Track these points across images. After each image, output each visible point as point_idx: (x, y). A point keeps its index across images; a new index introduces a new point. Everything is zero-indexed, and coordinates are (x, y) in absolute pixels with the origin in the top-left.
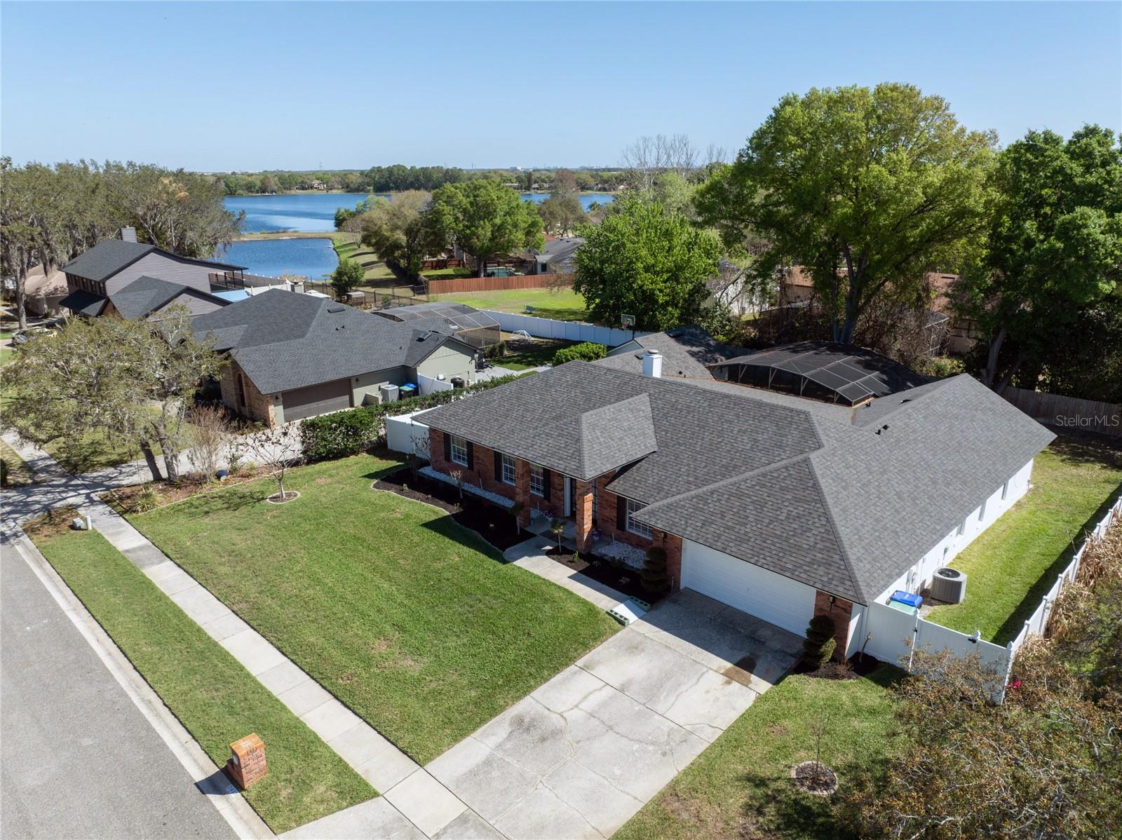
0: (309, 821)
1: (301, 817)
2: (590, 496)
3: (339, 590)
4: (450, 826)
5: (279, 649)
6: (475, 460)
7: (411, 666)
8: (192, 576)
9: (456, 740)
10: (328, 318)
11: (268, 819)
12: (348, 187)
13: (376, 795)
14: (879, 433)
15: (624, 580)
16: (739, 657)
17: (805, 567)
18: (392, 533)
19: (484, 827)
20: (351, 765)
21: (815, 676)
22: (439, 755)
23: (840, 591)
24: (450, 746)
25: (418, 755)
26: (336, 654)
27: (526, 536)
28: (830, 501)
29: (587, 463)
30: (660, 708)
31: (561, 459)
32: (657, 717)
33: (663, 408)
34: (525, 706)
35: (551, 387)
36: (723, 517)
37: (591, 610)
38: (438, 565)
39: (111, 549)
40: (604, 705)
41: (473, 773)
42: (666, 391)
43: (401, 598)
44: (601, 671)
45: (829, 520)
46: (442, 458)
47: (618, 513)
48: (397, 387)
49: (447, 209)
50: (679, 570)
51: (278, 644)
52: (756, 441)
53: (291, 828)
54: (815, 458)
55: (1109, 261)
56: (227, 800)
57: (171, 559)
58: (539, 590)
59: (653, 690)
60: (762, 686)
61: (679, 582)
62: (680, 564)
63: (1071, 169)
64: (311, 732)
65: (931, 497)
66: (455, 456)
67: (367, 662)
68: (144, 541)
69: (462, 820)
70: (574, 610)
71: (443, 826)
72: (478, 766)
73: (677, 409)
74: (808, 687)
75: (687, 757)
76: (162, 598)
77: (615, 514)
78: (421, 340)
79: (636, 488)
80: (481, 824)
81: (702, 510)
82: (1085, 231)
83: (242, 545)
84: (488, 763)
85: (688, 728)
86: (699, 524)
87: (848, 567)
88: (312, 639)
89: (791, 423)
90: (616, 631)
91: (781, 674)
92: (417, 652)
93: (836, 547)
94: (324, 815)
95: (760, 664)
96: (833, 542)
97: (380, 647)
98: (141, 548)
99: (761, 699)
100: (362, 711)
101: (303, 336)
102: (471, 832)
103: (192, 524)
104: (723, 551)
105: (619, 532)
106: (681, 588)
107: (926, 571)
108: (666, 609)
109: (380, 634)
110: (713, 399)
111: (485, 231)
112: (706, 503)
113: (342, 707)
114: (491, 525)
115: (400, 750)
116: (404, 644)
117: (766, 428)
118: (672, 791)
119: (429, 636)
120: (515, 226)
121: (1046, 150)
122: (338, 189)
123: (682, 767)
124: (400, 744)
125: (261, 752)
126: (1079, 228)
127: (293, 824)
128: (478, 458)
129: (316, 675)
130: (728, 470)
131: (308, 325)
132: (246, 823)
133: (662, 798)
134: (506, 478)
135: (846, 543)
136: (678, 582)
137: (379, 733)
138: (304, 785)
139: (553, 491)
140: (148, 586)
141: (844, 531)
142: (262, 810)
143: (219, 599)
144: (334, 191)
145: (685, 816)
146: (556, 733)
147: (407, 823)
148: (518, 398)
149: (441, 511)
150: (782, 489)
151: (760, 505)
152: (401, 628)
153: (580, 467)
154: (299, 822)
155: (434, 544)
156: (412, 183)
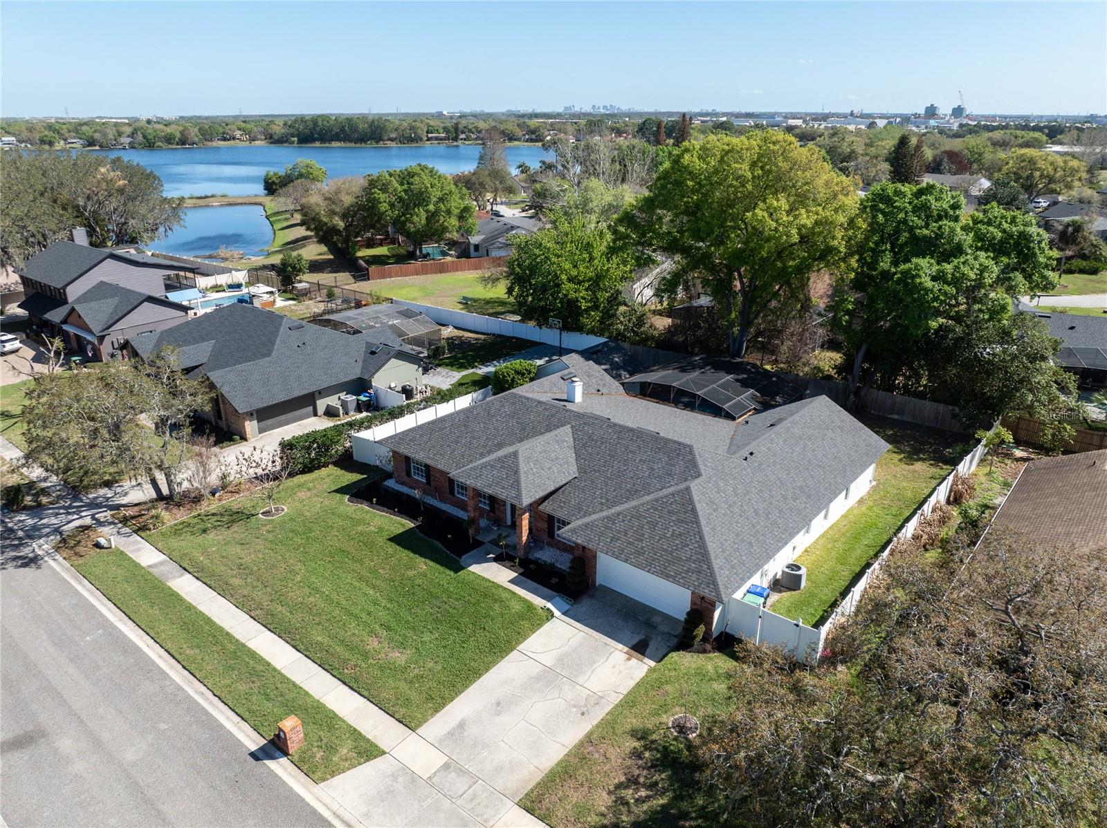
0: (339, 774)
1: (333, 772)
2: (526, 516)
3: (335, 597)
4: (438, 771)
5: (294, 647)
6: (432, 478)
7: (399, 657)
8: (211, 588)
9: (437, 711)
10: (290, 336)
11: (310, 774)
12: (271, 138)
13: (384, 753)
14: (746, 459)
15: (554, 580)
17: (683, 575)
18: (370, 545)
19: (462, 771)
20: (364, 733)
21: (690, 652)
22: (425, 722)
23: (707, 593)
24: (432, 715)
25: (410, 723)
26: (339, 649)
27: (478, 544)
28: (703, 522)
29: (524, 492)
30: (581, 680)
31: (503, 488)
32: (578, 687)
33: (582, 439)
35: (492, 416)
36: (626, 534)
37: (530, 607)
38: (411, 573)
39: (137, 565)
41: (451, 734)
42: (585, 423)
43: (384, 603)
45: (702, 538)
46: (404, 474)
47: (548, 525)
48: (354, 397)
49: (382, 197)
50: (595, 572)
51: (293, 642)
52: (653, 469)
53: (327, 779)
54: (695, 486)
56: (278, 763)
57: (189, 573)
58: (489, 591)
60: (653, 664)
62: (595, 568)
63: (913, 221)
64: (330, 710)
65: (781, 511)
66: (415, 472)
67: (365, 655)
68: (162, 557)
69: (446, 766)
71: (433, 772)
72: (453, 728)
73: (593, 440)
74: (685, 661)
75: (599, 714)
76: (190, 607)
77: (546, 527)
78: (373, 353)
79: (562, 508)
80: (459, 769)
81: (611, 529)
82: (918, 280)
83: (247, 560)
85: (599, 694)
86: (608, 540)
87: (712, 574)
88: (319, 639)
89: (679, 455)
92: (402, 646)
93: (705, 559)
94: (349, 769)
96: (703, 554)
97: (373, 644)
98: (161, 563)
99: (651, 670)
100: (366, 693)
101: (269, 354)
102: (453, 775)
103: (200, 539)
104: (626, 561)
105: (550, 540)
106: (597, 584)
107: (776, 566)
108: (586, 604)
109: (372, 633)
110: (621, 432)
111: (419, 218)
112: (614, 523)
113: (350, 691)
114: (449, 536)
115: (397, 720)
116: (391, 640)
117: (660, 459)
118: (588, 739)
119: (410, 633)
120: (449, 212)
121: (895, 201)
122: (261, 140)
123: (595, 722)
124: (397, 716)
125: (300, 728)
126: (914, 277)
127: (329, 776)
128: (435, 478)
129: (327, 667)
130: (632, 494)
131: (273, 344)
132: (294, 777)
133: (581, 744)
134: (459, 493)
135: (712, 556)
136: (594, 581)
137: (380, 708)
138: (331, 749)
139: (496, 506)
140: (175, 598)
141: (712, 546)
142: (305, 768)
143: (237, 607)
144: (257, 143)
145: (596, 755)
146: (507, 702)
147: (409, 771)
148: (466, 426)
150: (669, 512)
151: (653, 525)
152: (388, 628)
153: (519, 496)
154: (333, 774)
155: (405, 555)
156: (337, 133)
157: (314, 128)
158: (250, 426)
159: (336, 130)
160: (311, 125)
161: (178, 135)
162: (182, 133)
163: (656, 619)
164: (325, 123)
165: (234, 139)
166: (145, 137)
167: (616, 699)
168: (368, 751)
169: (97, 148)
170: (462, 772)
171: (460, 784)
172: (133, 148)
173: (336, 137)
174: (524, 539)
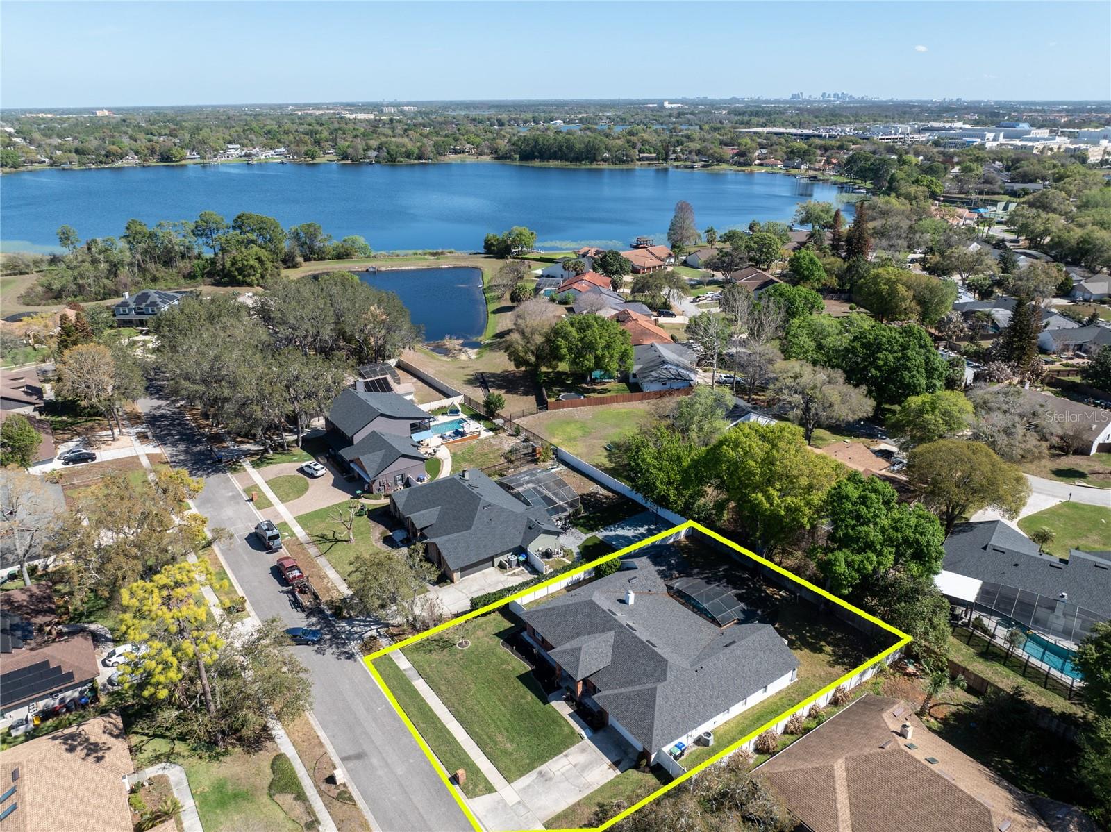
0: (478, 797)
3: (487, 708)
4: (516, 804)
5: (466, 731)
7: (510, 747)
8: (432, 689)
9: (521, 777)
10: (483, 514)
11: (466, 794)
12: (496, 152)
13: (496, 791)
14: (697, 671)
16: (615, 760)
18: (507, 679)
20: (490, 781)
21: (639, 771)
22: (515, 781)
24: (519, 778)
25: (509, 780)
26: (485, 737)
27: (559, 688)
28: (657, 708)
29: (578, 673)
30: (585, 775)
31: (570, 669)
32: (582, 778)
33: (618, 642)
34: (543, 768)
37: (573, 731)
38: (523, 701)
39: (398, 668)
40: (568, 771)
41: (524, 788)
43: (508, 716)
44: (570, 758)
45: (653, 717)
47: (592, 689)
48: (516, 558)
50: (608, 721)
51: (466, 729)
52: (646, 670)
54: (660, 687)
56: (455, 786)
57: (422, 678)
58: (556, 719)
59: (585, 767)
60: (618, 772)
64: (478, 767)
65: (705, 705)
67: (496, 743)
68: (410, 665)
69: (519, 802)
71: (514, 804)
72: (525, 786)
73: (623, 644)
74: (634, 774)
75: (587, 792)
76: (423, 700)
78: (530, 528)
81: (614, 701)
83: (450, 676)
84: (529, 786)
85: (590, 783)
87: (651, 738)
88: (478, 730)
89: (660, 665)
90: (579, 742)
91: (626, 769)
92: (512, 741)
93: (651, 729)
94: (482, 796)
95: (621, 764)
96: (651, 727)
97: (500, 738)
98: (409, 669)
99: (617, 777)
100: (493, 762)
101: (470, 527)
102: (521, 807)
103: (427, 656)
104: (618, 721)
105: (591, 698)
106: (609, 725)
107: (700, 731)
108: (600, 734)
109: (500, 732)
113: (487, 759)
114: (546, 680)
115: (504, 777)
116: (508, 738)
117: (651, 665)
118: (578, 804)
119: (516, 736)
122: (487, 154)
123: (584, 796)
125: (465, 773)
127: (473, 797)
129: (479, 745)
130: (632, 683)
131: (473, 518)
132: (460, 794)
133: (575, 805)
135: (655, 728)
136: (607, 724)
137: (498, 771)
138: (476, 785)
140: (416, 692)
141: (657, 722)
142: (464, 791)
143: (443, 703)
144: (484, 157)
146: (551, 779)
147: (504, 802)
149: (527, 667)
150: (644, 699)
152: (507, 731)
153: (576, 674)
154: (475, 796)
155: (523, 689)
156: (555, 152)
157: (535, 146)
158: (456, 576)
159: (554, 149)
160: (532, 143)
161: (416, 151)
162: (420, 149)
163: (630, 750)
164: (545, 142)
165: (464, 152)
166: (388, 153)
167: (596, 787)
168: (490, 789)
169: (349, 162)
170: (525, 806)
171: (522, 811)
172: (378, 162)
173: (554, 156)
174: (579, 693)
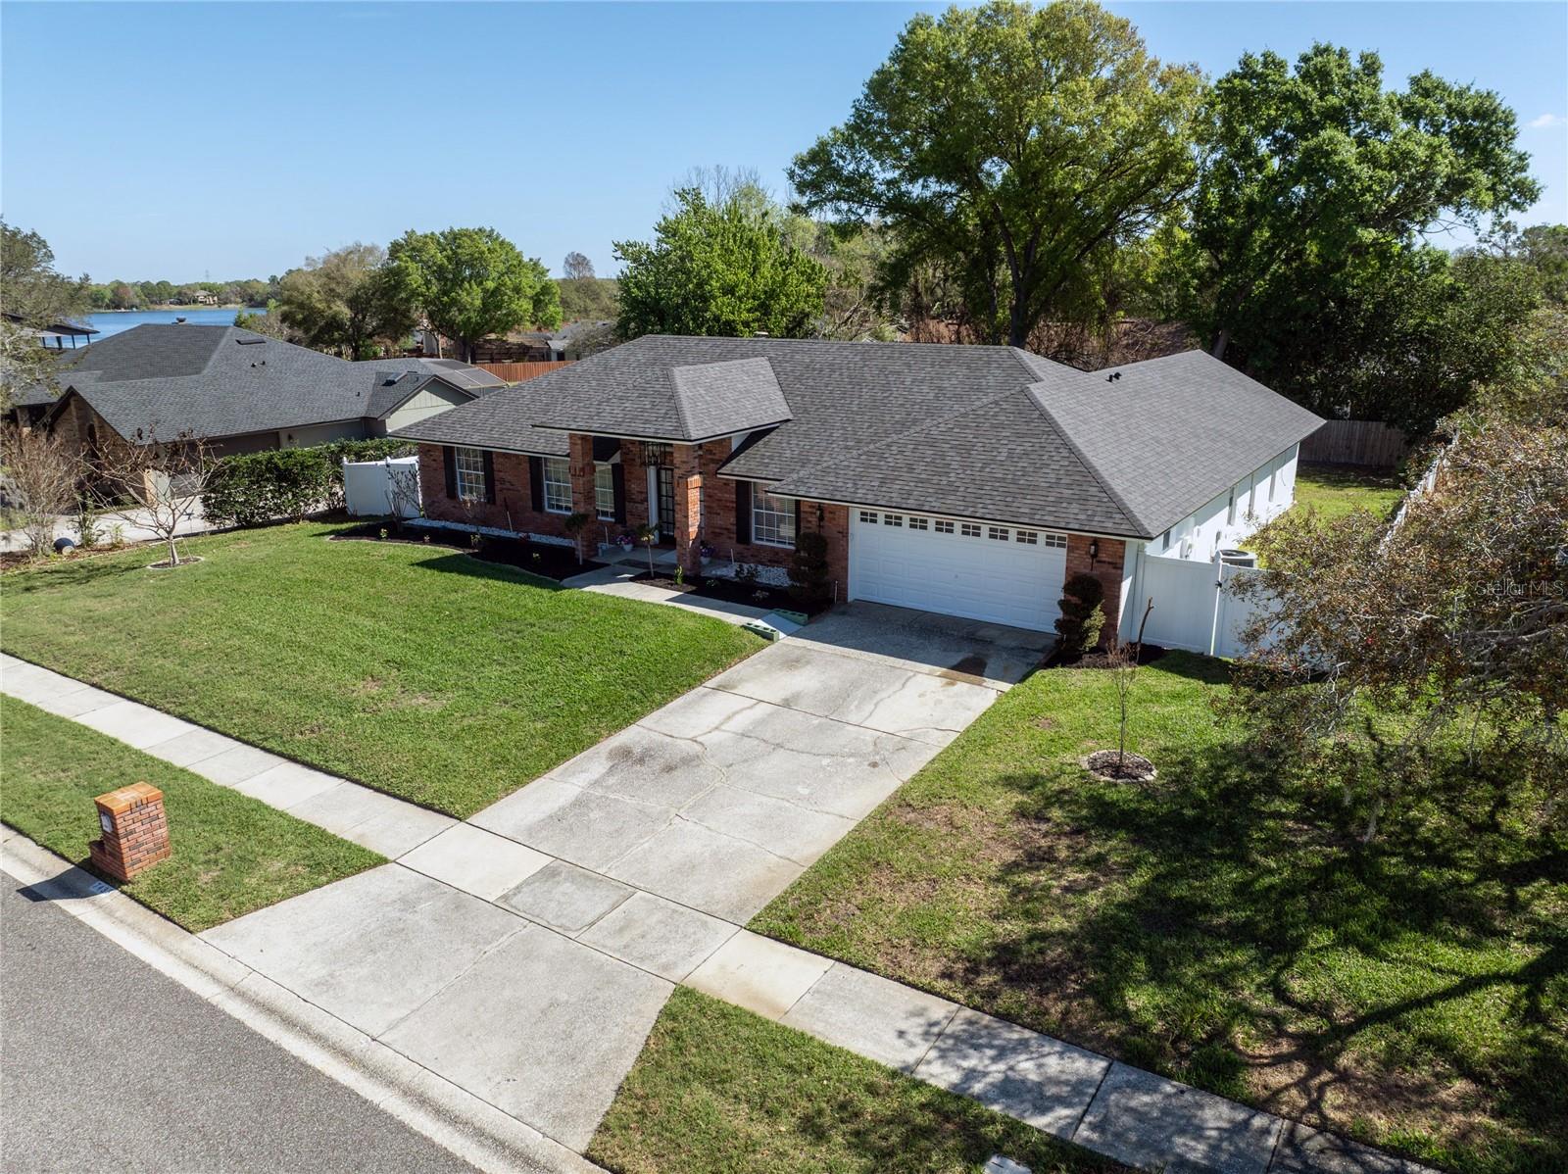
0: (257, 908)
1: (241, 904)
2: (695, 480)
3: (285, 634)
4: (527, 883)
5: (182, 717)
6: (498, 486)
7: (425, 705)
8: (12, 655)
9: (518, 783)
10: (238, 351)
11: (175, 914)
13: (382, 861)
14: (1110, 380)
15: (759, 594)
16: (958, 658)
17: (1048, 509)
19: (588, 877)
20: (331, 831)
21: (1078, 667)
22: (490, 803)
23: (1109, 527)
24: (507, 792)
25: (452, 806)
26: (291, 708)
27: (596, 566)
30: (853, 718)
31: (647, 422)
32: (850, 728)
33: (792, 371)
34: (629, 736)
35: (612, 369)
36: (911, 470)
37: (718, 626)
38: (455, 596)
40: (762, 722)
41: (555, 818)
42: (793, 351)
43: (395, 633)
44: (746, 689)
45: (1072, 450)
46: (442, 495)
47: (737, 517)
49: (412, 266)
50: (845, 569)
51: (181, 710)
52: (940, 389)
53: (221, 921)
54: (1035, 389)
55: (1368, 197)
56: (94, 904)
59: (833, 705)
60: (1001, 685)
61: (846, 590)
62: (847, 559)
63: (1305, 93)
64: (249, 800)
66: (463, 487)
67: (346, 707)
69: (547, 874)
70: (690, 624)
71: (513, 885)
72: (563, 809)
73: (814, 369)
75: (912, 764)
77: (733, 520)
78: (390, 383)
79: (767, 465)
80: (584, 875)
81: (876, 467)
82: (1337, 158)
83: (105, 611)
84: (580, 803)
85: (904, 734)
86: (876, 484)
87: (1113, 497)
88: (242, 695)
89: (989, 363)
90: (762, 647)
91: (1027, 670)
92: (434, 687)
93: (1090, 479)
94: (283, 898)
95: (992, 664)
97: (364, 690)
99: (1007, 695)
100: (343, 768)
101: (198, 372)
102: (568, 887)
105: (742, 546)
106: (850, 599)
107: (1199, 547)
108: (830, 623)
109: (365, 674)
110: (867, 351)
111: (472, 297)
112: (882, 458)
113: (306, 771)
114: (535, 555)
115: (419, 805)
116: (409, 681)
117: (952, 373)
118: (900, 802)
119: (452, 668)
120: (517, 290)
121: (1268, 75)
122: (236, 302)
123: (907, 776)
124: (419, 798)
125: (157, 809)
126: (1327, 155)
127: (227, 914)
128: (503, 482)
129: (252, 737)
131: (206, 360)
132: (132, 926)
133: (885, 811)
134: (551, 506)
136: (844, 591)
137: (378, 790)
139: (629, 506)
142: (162, 905)
143: (65, 675)
144: (229, 306)
145: (931, 826)
146: (689, 761)
147: (447, 889)
148: (561, 389)
149: (449, 551)
150: (993, 426)
151: (965, 450)
152: (400, 665)
154: (238, 912)
158: (155, 482)
161: (109, 295)
162: (115, 292)
165: (195, 301)
167: (941, 742)
168: (340, 861)
171: (587, 903)
174: (693, 530)
